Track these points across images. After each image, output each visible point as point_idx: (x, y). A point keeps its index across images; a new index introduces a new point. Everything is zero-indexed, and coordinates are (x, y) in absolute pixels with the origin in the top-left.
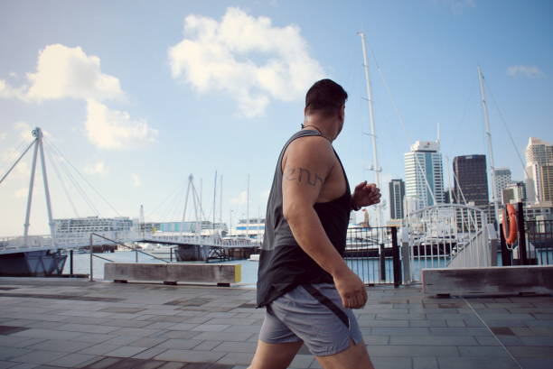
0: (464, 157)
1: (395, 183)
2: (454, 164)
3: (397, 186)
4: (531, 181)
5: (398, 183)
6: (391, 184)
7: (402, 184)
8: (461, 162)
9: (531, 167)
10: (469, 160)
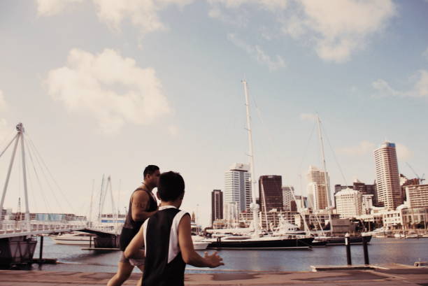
0: (267, 176)
1: (216, 193)
2: (260, 181)
3: (217, 195)
4: (312, 196)
5: (218, 192)
6: (213, 193)
7: (221, 193)
8: (265, 180)
9: (311, 187)
10: (270, 179)
